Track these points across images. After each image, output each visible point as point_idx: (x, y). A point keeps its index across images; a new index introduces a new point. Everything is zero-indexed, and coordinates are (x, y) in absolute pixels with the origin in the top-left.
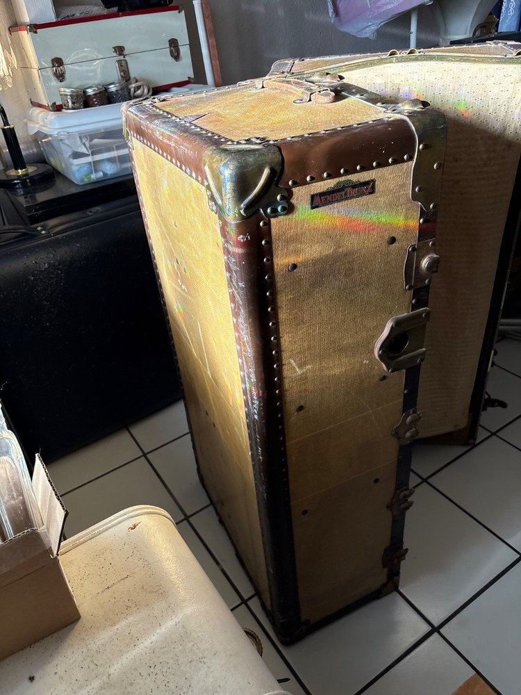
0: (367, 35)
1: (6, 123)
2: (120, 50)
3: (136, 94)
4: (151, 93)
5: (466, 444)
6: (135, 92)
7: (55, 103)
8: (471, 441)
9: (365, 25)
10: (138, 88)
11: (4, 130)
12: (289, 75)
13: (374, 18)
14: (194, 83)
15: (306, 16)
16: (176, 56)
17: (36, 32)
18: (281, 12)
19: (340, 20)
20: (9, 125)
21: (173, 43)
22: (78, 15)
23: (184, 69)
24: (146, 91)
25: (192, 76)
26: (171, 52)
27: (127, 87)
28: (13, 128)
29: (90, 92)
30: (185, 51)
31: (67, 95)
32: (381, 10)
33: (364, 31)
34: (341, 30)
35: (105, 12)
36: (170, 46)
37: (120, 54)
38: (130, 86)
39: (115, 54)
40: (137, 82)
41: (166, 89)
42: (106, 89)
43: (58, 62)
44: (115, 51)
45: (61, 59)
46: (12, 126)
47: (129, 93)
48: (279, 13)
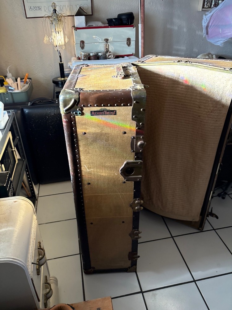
0: (219, 45)
1: (61, 61)
2: (107, 40)
3: (108, 57)
4: (114, 57)
5: (198, 229)
6: (108, 56)
7: (79, 57)
8: (200, 228)
9: (218, 40)
10: (110, 55)
11: (60, 64)
12: (140, 63)
13: (222, 38)
14: (134, 56)
15: (197, 32)
16: (129, 44)
17: (76, 31)
18: (185, 30)
19: (208, 36)
20: (62, 62)
21: (129, 40)
22: (94, 26)
23: (131, 50)
24: (112, 56)
25: (134, 53)
26: (127, 43)
27: (106, 54)
28: (63, 64)
29: (91, 54)
30: (133, 43)
31: (82, 55)
32: (225, 35)
33: (217, 43)
34: (208, 41)
35: (103, 25)
36: (127, 40)
37: (106, 42)
38: (107, 54)
39: (105, 42)
40: (110, 53)
41: (123, 56)
42: (98, 54)
43: (83, 42)
44: (105, 40)
45: (84, 41)
46: (63, 63)
47: (106, 56)
48: (184, 30)
